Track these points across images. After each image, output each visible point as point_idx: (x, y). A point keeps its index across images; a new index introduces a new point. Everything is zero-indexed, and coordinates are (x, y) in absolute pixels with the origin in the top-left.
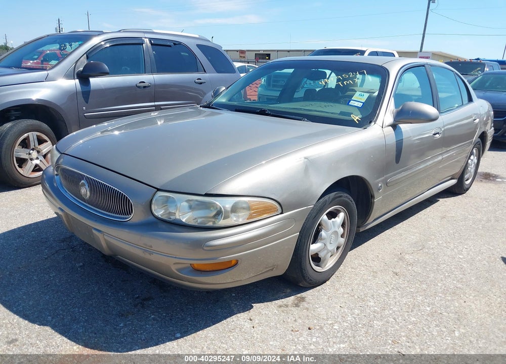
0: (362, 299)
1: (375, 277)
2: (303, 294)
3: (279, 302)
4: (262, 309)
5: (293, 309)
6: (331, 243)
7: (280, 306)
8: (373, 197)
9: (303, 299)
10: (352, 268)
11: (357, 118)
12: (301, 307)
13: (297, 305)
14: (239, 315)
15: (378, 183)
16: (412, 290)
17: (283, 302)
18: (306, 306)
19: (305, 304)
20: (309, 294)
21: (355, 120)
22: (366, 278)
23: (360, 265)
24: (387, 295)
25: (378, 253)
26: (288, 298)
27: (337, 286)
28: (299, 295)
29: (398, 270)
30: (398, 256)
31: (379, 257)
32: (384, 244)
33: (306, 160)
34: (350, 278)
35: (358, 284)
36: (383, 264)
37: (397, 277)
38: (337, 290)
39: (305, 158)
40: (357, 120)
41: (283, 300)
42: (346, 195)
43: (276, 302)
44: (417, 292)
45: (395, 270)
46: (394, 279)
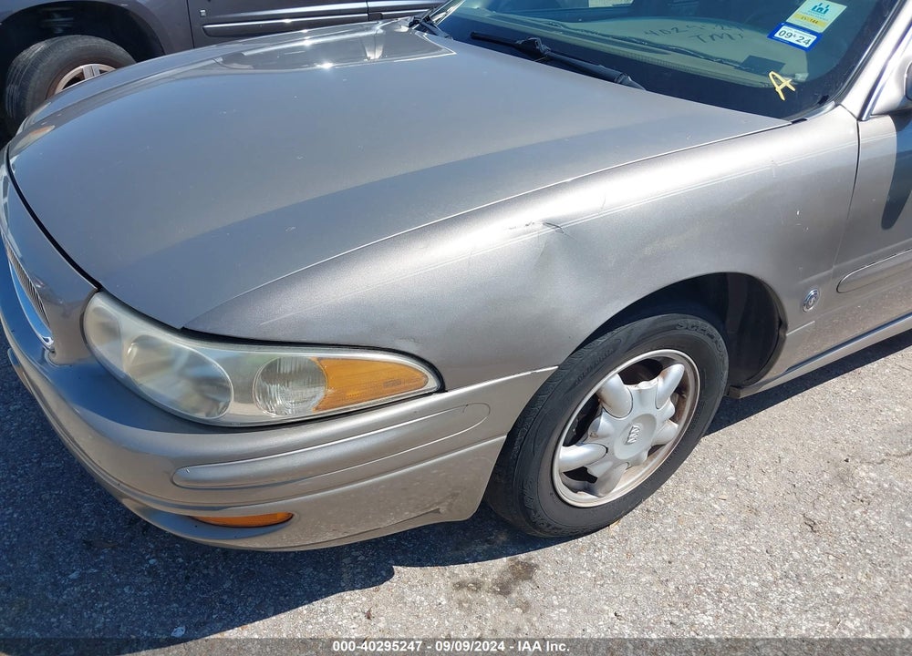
0: (687, 597)
1: (747, 526)
2: (536, 556)
3: (463, 571)
4: (411, 587)
5: (490, 600)
6: (627, 443)
7: (461, 586)
8: (783, 324)
9: (527, 572)
10: (697, 487)
11: (787, 82)
12: (514, 595)
13: (504, 589)
14: (347, 595)
15: (808, 288)
16: (839, 591)
17: (473, 571)
18: (528, 595)
19: (526, 590)
20: (548, 559)
21: (779, 89)
22: (722, 526)
23: (722, 480)
24: (760, 597)
25: (785, 450)
26: (490, 563)
27: (636, 540)
28: (522, 557)
29: (818, 516)
30: (837, 466)
31: (783, 461)
32: (811, 422)
33: (550, 230)
34: (679, 519)
35: (694, 545)
36: (786, 486)
37: (810, 535)
38: (630, 555)
39: (548, 224)
40: (785, 90)
41: (476, 566)
42: (691, 321)
43: (457, 568)
44: (853, 600)
45: (811, 514)
46: (799, 543)
